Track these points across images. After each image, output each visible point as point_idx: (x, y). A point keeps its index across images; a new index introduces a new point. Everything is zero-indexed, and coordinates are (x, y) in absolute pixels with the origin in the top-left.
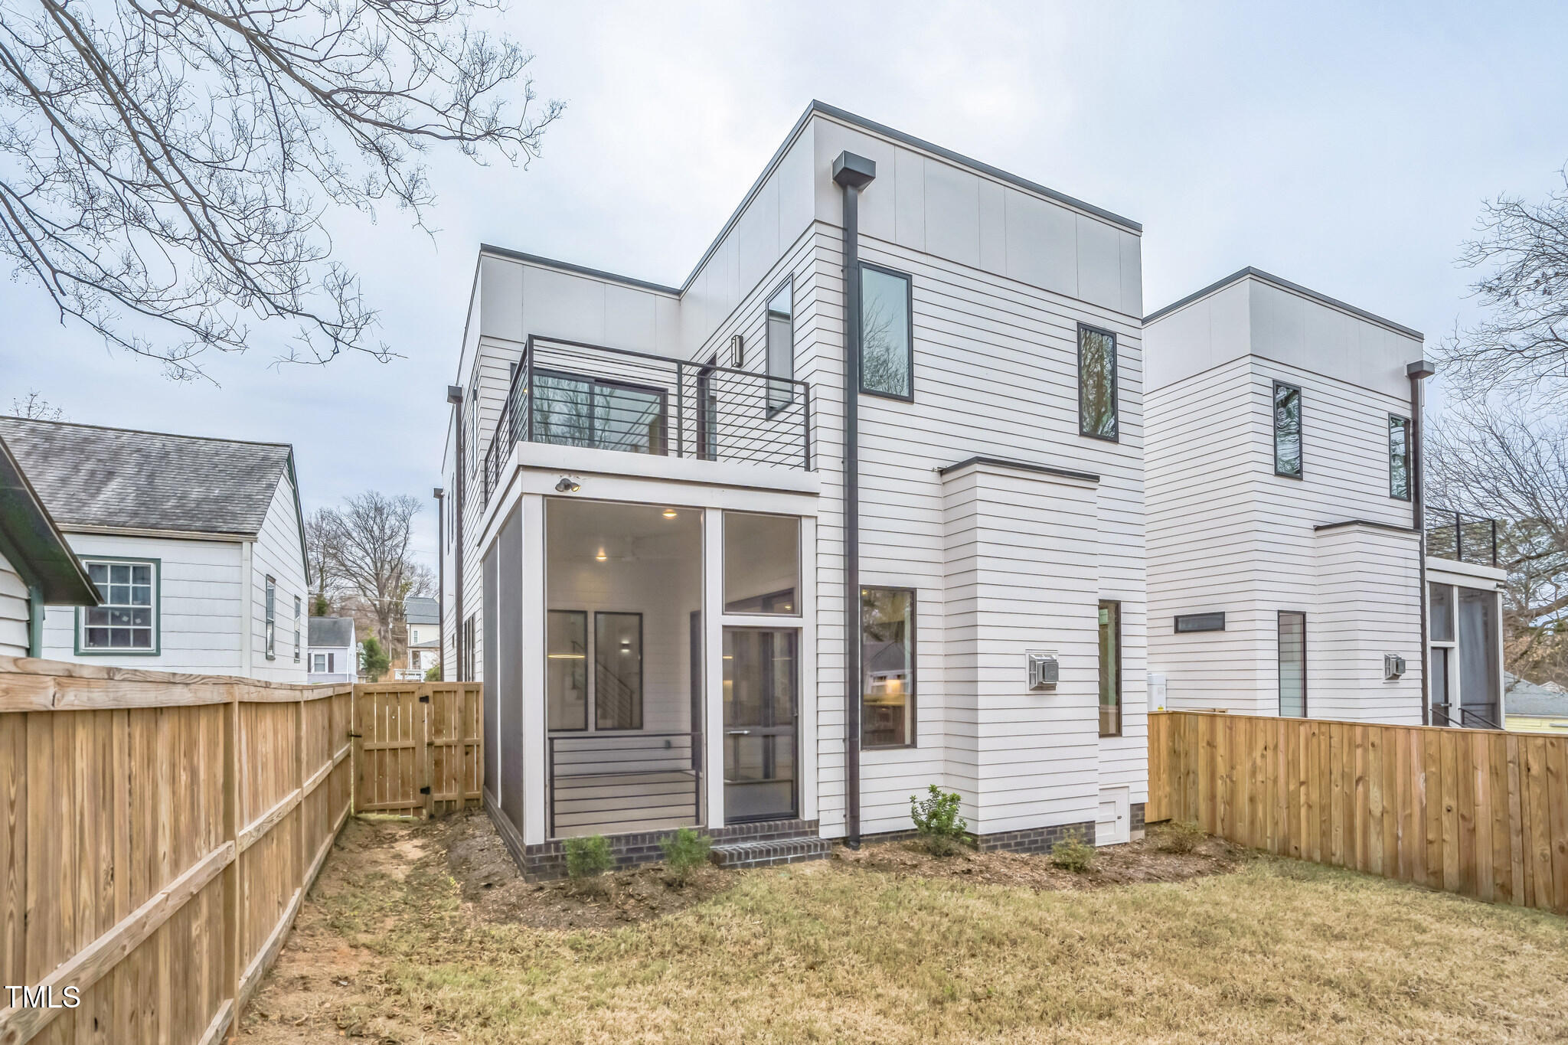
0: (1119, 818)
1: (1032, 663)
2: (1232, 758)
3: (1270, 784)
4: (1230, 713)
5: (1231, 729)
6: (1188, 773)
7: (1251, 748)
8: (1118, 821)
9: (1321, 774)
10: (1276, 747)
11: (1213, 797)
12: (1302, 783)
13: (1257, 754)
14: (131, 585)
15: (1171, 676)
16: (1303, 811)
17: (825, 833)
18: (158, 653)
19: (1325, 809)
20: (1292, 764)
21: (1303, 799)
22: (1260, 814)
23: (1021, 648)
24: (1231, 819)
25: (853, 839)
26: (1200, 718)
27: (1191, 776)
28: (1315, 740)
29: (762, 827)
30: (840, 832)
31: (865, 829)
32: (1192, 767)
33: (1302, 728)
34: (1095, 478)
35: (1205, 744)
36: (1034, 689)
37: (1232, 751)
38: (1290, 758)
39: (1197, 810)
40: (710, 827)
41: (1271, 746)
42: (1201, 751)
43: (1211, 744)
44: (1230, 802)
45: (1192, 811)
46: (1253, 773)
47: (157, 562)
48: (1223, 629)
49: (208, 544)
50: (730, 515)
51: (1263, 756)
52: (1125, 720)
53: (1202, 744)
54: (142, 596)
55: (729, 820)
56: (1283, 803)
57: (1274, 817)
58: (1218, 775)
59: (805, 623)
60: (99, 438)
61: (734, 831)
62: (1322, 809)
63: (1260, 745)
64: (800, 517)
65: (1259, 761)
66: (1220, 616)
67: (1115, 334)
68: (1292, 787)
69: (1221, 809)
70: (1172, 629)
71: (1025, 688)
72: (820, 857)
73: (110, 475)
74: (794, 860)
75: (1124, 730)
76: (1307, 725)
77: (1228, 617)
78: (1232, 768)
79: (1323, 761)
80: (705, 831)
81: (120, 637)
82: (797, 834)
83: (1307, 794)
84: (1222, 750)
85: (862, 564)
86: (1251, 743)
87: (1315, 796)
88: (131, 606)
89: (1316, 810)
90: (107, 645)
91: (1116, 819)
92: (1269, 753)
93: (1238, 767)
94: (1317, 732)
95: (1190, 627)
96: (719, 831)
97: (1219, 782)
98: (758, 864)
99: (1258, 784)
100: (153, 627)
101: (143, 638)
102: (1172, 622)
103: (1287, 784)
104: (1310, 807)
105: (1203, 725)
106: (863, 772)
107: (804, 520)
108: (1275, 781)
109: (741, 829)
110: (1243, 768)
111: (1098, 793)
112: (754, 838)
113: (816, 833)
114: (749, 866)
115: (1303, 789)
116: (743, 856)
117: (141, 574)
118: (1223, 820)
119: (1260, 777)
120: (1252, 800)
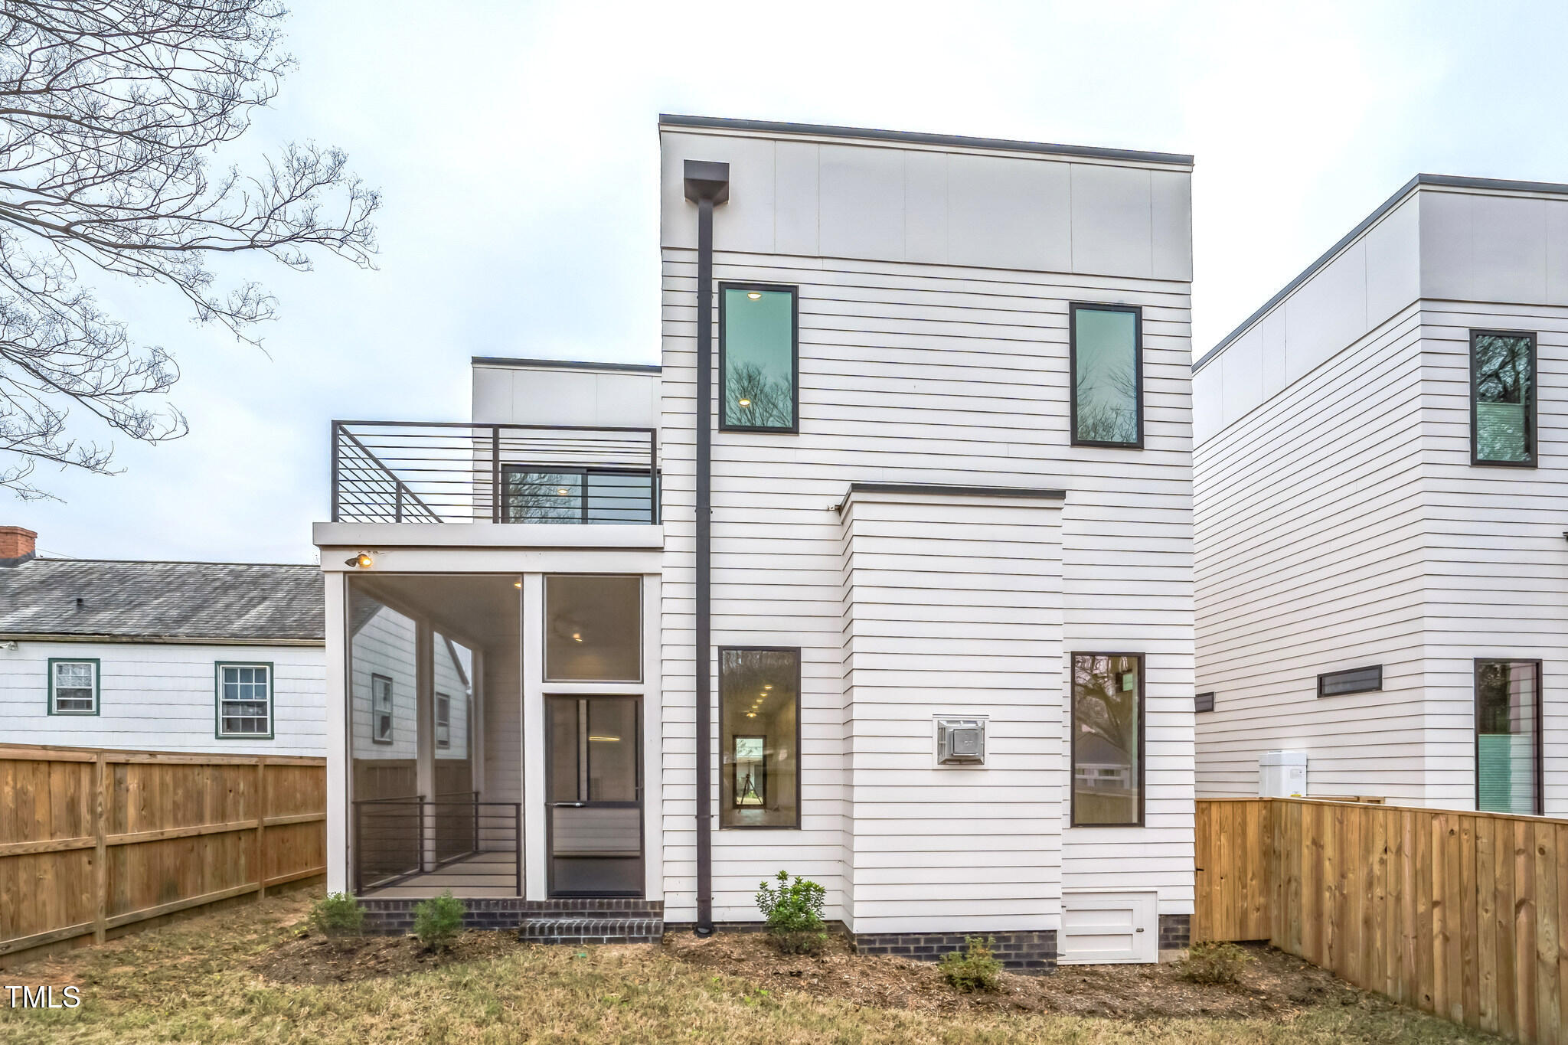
0: (1140, 930)
1: (942, 730)
2: (1342, 861)
3: (1391, 901)
4: (1389, 803)
5: (1341, 823)
6: (1289, 881)
7: (1368, 850)
8: (1136, 935)
9: (1463, 891)
10: (1399, 850)
11: (1318, 915)
12: (1435, 904)
13: (1375, 858)
14: (254, 683)
15: (1313, 754)
16: (1438, 944)
17: (669, 916)
18: (272, 738)
19: (1468, 944)
20: (1422, 876)
21: (1436, 926)
22: (1378, 944)
23: (928, 712)
24: (1341, 949)
25: (705, 925)
26: (1304, 807)
27: (1293, 885)
28: (1453, 841)
29: (592, 905)
30: (691, 916)
31: (716, 916)
32: (1295, 871)
33: (1436, 823)
34: (1060, 494)
35: (1309, 843)
36: (944, 762)
37: (1342, 851)
38: (1419, 866)
39: (1299, 931)
40: (529, 898)
41: (1392, 846)
42: (1305, 851)
43: (1317, 844)
44: (1340, 923)
45: (1294, 932)
46: (1370, 885)
47: (271, 664)
48: (1379, 688)
49: (309, 649)
50: (552, 580)
51: (1383, 862)
52: (1149, 807)
53: (1307, 842)
54: (261, 692)
55: (551, 894)
56: (1409, 930)
57: (1396, 950)
58: (1325, 886)
59: (646, 689)
60: (275, 573)
61: (557, 905)
62: (1465, 946)
63: (1379, 846)
64: (642, 575)
65: (1377, 869)
66: (1375, 673)
67: (1140, 308)
68: (1421, 908)
69: (1329, 931)
70: (1315, 692)
71: (933, 761)
72: (645, 940)
73: (264, 599)
74: (610, 941)
75: (1149, 820)
76: (1442, 818)
77: (1386, 672)
78: (1343, 876)
79: (1465, 874)
80: (523, 902)
81: (248, 724)
82: (636, 915)
83: (1444, 921)
84: (1329, 851)
85: (715, 622)
86: (1366, 844)
87: (1454, 923)
88: (254, 700)
89: (1456, 945)
90: (254, 731)
91: (1133, 931)
92: (1391, 857)
93: (1350, 876)
94: (1456, 828)
95: (1340, 688)
96: (539, 904)
97: (1327, 895)
98: (564, 941)
99: (1376, 900)
100: (268, 717)
101: (262, 725)
102: (1314, 683)
103: (1415, 901)
104: (1446, 939)
105: (1307, 816)
106: (716, 853)
107: (646, 580)
108: (1398, 899)
109: (566, 905)
110: (1357, 877)
111: (1061, 896)
112: (582, 915)
113: (661, 915)
114: (554, 942)
115: (1437, 912)
116: (546, 931)
117: (261, 674)
118: (1330, 947)
119: (1378, 891)
120: (1367, 922)
